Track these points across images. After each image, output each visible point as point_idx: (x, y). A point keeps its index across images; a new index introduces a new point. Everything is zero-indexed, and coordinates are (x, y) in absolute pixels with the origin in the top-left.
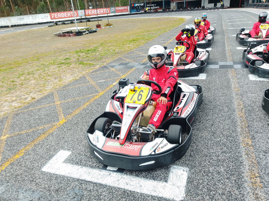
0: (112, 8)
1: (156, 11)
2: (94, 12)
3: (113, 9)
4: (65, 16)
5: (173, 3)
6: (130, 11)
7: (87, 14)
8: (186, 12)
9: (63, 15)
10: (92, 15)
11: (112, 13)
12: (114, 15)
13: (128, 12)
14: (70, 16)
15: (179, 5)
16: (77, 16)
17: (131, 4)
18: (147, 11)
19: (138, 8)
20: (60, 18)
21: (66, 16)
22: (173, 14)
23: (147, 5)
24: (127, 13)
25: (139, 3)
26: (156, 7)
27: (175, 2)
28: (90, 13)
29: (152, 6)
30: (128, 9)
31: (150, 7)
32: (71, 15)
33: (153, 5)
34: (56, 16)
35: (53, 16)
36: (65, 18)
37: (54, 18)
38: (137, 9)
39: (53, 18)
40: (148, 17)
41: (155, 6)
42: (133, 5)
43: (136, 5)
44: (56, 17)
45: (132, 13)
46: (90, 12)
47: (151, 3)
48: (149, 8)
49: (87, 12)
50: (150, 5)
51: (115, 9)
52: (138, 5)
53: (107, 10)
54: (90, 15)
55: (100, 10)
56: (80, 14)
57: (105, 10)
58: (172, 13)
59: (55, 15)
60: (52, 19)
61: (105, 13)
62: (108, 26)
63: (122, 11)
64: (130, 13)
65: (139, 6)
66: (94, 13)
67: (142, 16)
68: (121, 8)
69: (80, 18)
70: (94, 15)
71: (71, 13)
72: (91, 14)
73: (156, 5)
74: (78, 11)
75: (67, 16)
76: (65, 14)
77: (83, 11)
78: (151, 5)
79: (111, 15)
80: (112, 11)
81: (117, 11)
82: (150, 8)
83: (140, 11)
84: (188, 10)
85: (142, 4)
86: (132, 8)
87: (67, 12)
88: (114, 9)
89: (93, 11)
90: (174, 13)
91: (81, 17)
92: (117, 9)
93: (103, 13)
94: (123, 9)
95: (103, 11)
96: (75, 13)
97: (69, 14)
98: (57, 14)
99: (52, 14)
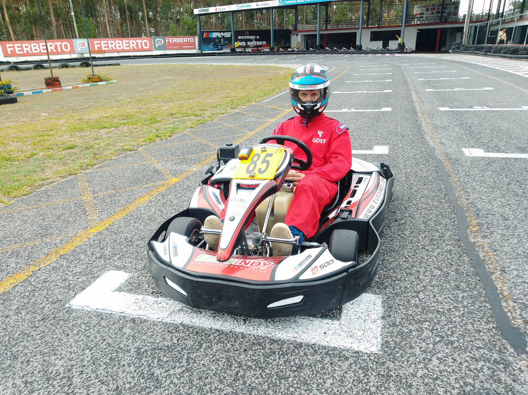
0: (157, 39)
1: (258, 50)
2: (113, 46)
3: (159, 41)
5: (297, 35)
6: (200, 48)
7: (96, 49)
8: (321, 56)
10: (109, 52)
11: (157, 49)
12: (160, 55)
13: (195, 48)
14: (55, 51)
15: (310, 41)
16: (72, 51)
17: (202, 33)
18: (237, 50)
19: (217, 41)
20: (28, 54)
22: (289, 59)
23: (240, 37)
24: (194, 51)
25: (220, 32)
26: (259, 43)
27: (300, 35)
28: (105, 47)
29: (250, 40)
30: (194, 42)
31: (246, 41)
32: (56, 48)
33: (251, 37)
34: (17, 49)
35: (9, 50)
37: (13, 54)
38: (217, 43)
39: (9, 53)
40: (229, 64)
41: (256, 40)
42: (208, 35)
43: (214, 35)
44: (17, 52)
45: (204, 52)
46: (104, 44)
47: (248, 33)
48: (244, 44)
49: (97, 44)
50: (245, 37)
51: (165, 41)
52: (219, 35)
53: (146, 43)
54: (105, 52)
55: (128, 41)
57: (141, 43)
58: (289, 57)
59: (16, 47)
60: (6, 55)
61: (140, 48)
62: (92, 82)
63: (180, 46)
64: (200, 52)
65: (221, 38)
66: (115, 49)
67: (220, 59)
68: (179, 40)
69: (79, 56)
70: (113, 51)
71: (55, 43)
72: (107, 49)
73: (258, 37)
74: (74, 40)
76: (42, 46)
77: (85, 41)
78: (248, 37)
79: (154, 54)
80: (157, 46)
81: (168, 46)
82: (246, 43)
83: (222, 50)
84: (326, 52)
85: (228, 35)
86: (205, 41)
89: (112, 44)
90: (294, 56)
91: (82, 54)
92: (169, 42)
93: (136, 48)
94: (184, 43)
95: (135, 43)
96: (66, 45)
97: (51, 46)
98: (20, 45)
99: (8, 45)
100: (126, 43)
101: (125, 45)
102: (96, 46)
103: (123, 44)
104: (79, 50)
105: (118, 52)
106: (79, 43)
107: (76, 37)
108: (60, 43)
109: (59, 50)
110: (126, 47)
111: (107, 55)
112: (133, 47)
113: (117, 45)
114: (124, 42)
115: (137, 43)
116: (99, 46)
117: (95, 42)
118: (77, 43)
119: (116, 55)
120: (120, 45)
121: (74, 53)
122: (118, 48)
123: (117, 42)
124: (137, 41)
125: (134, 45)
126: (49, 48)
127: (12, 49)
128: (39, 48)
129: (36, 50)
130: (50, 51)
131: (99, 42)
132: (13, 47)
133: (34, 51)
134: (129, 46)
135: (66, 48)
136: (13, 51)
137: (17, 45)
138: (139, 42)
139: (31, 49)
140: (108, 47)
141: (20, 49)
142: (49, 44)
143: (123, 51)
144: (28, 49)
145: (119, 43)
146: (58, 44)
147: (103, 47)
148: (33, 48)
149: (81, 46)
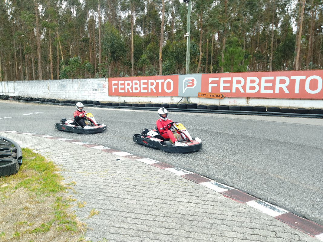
2: (240, 86)
4: (142, 89)
7: (210, 91)
9: (137, 86)
10: (230, 96)
14: (155, 91)
16: (174, 94)
21: (144, 89)
28: (225, 88)
32: (157, 88)
36: (139, 95)
46: (225, 82)
49: (213, 82)
54: (222, 96)
56: (184, 89)
66: (242, 91)
69: (183, 101)
70: (237, 95)
71: (157, 81)
72: (229, 91)
74: (180, 76)
75: (146, 91)
76: (142, 84)
77: (197, 78)
87: (147, 77)
89: (238, 82)
91: (188, 98)
93: (287, 91)
95: (288, 82)
96: (169, 84)
97: (152, 84)
98: (123, 82)
99: (114, 82)
100: (267, 81)
101: (263, 84)
102: (210, 86)
103: (259, 84)
104: (184, 91)
105: (248, 97)
106: (186, 81)
107: (185, 72)
108: (163, 81)
109: (160, 91)
110: (266, 88)
111: (226, 102)
112: (281, 89)
113: (249, 85)
115: (293, 82)
116: (216, 85)
117: (211, 80)
118: (184, 81)
119: (242, 103)
120: (255, 85)
121: (177, 96)
122: (248, 91)
123: (249, 79)
124: (292, 78)
125: (284, 86)
126: (150, 87)
127: (116, 87)
128: (140, 86)
129: (136, 89)
130: (150, 91)
131: (217, 79)
132: (117, 84)
133: (134, 91)
134: (273, 88)
135: (169, 88)
136: (117, 89)
137: (120, 82)
138: (298, 79)
139: (132, 88)
140: (230, 88)
141: (123, 87)
142: (150, 81)
143: (259, 96)
144: (129, 87)
145: (253, 82)
146: (160, 81)
147: (221, 88)
148: (134, 86)
149: (189, 86)
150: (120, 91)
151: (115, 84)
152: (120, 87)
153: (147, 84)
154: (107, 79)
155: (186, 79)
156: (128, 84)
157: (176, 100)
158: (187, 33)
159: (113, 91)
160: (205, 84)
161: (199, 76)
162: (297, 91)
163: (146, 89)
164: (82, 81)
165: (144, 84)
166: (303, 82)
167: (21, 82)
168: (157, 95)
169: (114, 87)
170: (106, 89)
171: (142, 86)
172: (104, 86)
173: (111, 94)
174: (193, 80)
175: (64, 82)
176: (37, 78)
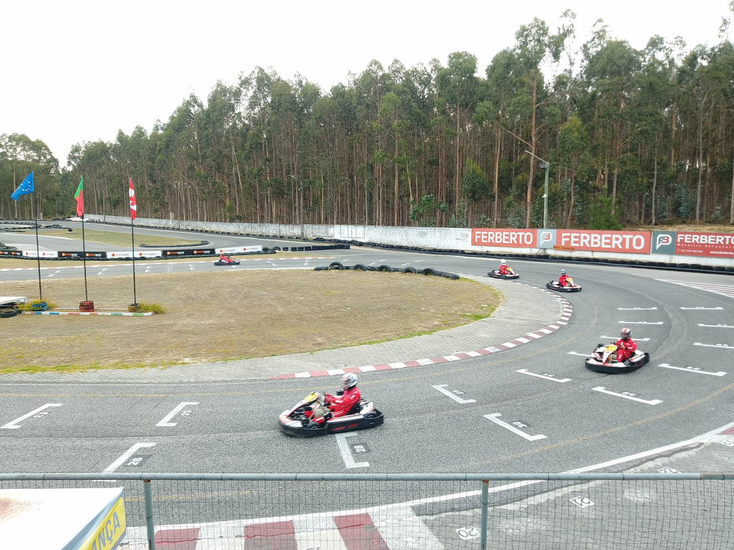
0: (660, 235)
2: (586, 241)
3: (663, 238)
4: (504, 240)
7: (563, 244)
9: (500, 237)
10: (579, 249)
11: (656, 252)
14: (516, 243)
16: (533, 245)
20: (491, 245)
21: (506, 240)
28: (575, 242)
32: (518, 239)
36: (501, 245)
37: (480, 243)
46: (575, 237)
49: (565, 237)
51: (675, 238)
54: (573, 249)
55: (609, 236)
59: (482, 235)
63: (706, 251)
66: (588, 245)
68: (706, 240)
69: (541, 252)
70: (585, 249)
71: (519, 233)
72: (578, 245)
74: (539, 230)
75: (508, 242)
76: (504, 235)
77: (552, 233)
80: (658, 247)
81: (681, 248)
88: (670, 240)
89: (585, 238)
91: (545, 249)
92: (682, 241)
93: (620, 247)
94: (715, 245)
95: (621, 240)
96: (528, 237)
97: (513, 236)
98: (486, 233)
99: (477, 233)
100: (606, 238)
101: (604, 241)
102: (564, 240)
103: (601, 240)
104: (542, 243)
105: (593, 250)
107: (542, 227)
108: (523, 233)
109: (521, 242)
110: (606, 244)
111: (576, 254)
112: (616, 245)
113: (593, 240)
114: (604, 236)
115: (624, 240)
116: (568, 239)
117: (564, 235)
118: (542, 234)
120: (597, 240)
121: (535, 247)
122: (593, 245)
123: (593, 235)
125: (618, 243)
126: (511, 238)
127: (479, 237)
128: (502, 237)
129: (499, 240)
130: (511, 242)
131: (569, 234)
132: (480, 235)
133: (497, 242)
134: (610, 244)
135: (528, 240)
136: (480, 240)
137: (483, 233)
138: (628, 237)
139: (494, 239)
140: (579, 242)
141: (486, 237)
142: (512, 233)
143: (600, 250)
144: (492, 238)
145: (596, 238)
146: (521, 234)
147: (572, 242)
148: (497, 237)
149: (546, 239)
150: (483, 241)
151: (478, 235)
152: (483, 237)
153: (487, 235)
154: (471, 229)
155: (544, 233)
156: (491, 235)
157: (535, 251)
158: (545, 195)
159: (476, 241)
160: (559, 238)
161: (555, 231)
162: (627, 247)
163: (508, 240)
164: (444, 230)
165: (506, 235)
166: (631, 240)
167: (373, 226)
168: (518, 246)
169: (477, 237)
170: (469, 239)
171: (504, 237)
172: (467, 235)
173: (474, 243)
174: (549, 235)
175: (424, 229)
176: (393, 225)
